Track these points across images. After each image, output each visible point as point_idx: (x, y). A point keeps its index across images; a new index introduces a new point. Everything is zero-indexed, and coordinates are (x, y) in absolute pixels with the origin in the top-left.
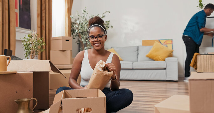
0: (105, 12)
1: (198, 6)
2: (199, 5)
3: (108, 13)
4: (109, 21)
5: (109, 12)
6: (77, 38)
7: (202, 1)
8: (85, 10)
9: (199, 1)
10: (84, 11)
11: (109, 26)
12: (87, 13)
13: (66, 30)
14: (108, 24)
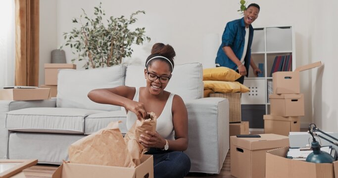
0: (137, 12)
1: (239, 11)
2: (240, 9)
3: (142, 13)
4: (144, 29)
5: (144, 13)
6: (85, 59)
7: (245, 2)
8: (99, 9)
9: (241, 2)
10: (97, 9)
11: (142, 37)
12: (104, 14)
13: (16, 48)
14: (141, 33)
